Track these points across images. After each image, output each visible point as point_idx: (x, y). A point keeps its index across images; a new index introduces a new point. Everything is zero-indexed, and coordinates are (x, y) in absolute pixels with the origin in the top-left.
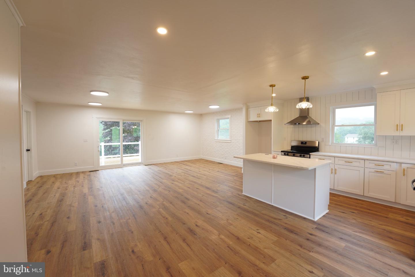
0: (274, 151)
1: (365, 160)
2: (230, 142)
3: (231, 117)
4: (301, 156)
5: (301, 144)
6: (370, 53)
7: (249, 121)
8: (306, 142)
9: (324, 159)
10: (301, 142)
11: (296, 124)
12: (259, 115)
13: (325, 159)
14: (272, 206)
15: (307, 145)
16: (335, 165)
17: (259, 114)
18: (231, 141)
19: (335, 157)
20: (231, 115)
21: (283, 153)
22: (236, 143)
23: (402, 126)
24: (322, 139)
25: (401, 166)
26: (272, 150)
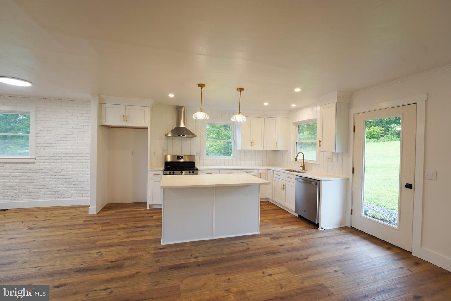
0: (151, 171)
1: (240, 170)
4: (190, 173)
5: (178, 159)
6: (298, 90)
7: (103, 124)
8: (183, 157)
9: (211, 174)
10: (178, 157)
11: (180, 136)
12: (125, 118)
14: (216, 239)
15: (184, 160)
17: (127, 117)
18: (35, 159)
21: (167, 172)
22: (52, 164)
23: (254, 143)
24: (197, 153)
25: (258, 171)
26: (149, 168)
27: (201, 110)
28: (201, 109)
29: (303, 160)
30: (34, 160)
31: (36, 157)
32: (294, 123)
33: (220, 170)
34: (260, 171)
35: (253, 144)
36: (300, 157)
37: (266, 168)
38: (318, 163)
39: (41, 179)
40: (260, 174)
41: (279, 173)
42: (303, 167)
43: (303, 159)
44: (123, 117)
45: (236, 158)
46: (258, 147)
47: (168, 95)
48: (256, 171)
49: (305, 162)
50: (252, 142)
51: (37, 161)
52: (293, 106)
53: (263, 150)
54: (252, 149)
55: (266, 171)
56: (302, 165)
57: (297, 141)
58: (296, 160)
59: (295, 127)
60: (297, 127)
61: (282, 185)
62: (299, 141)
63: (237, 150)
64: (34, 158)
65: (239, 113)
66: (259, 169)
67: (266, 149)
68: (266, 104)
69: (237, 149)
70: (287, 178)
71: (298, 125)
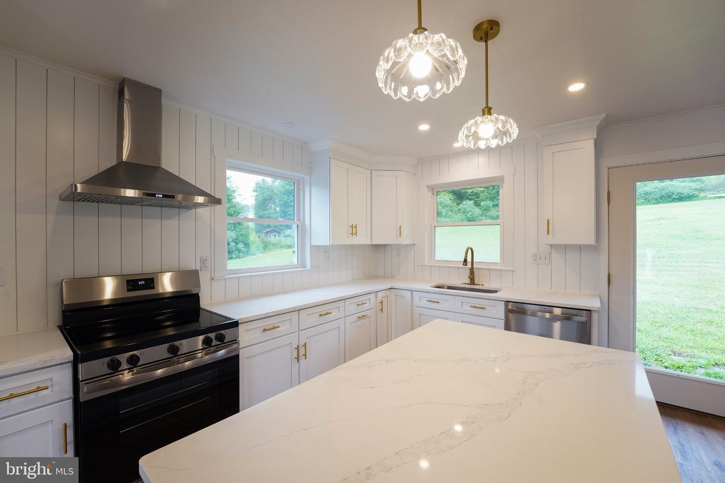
1: (345, 300)
8: (152, 279)
10: (128, 281)
11: (154, 195)
13: (279, 325)
23: (356, 227)
24: (203, 261)
25: (376, 297)
29: (472, 264)
32: (428, 187)
33: (299, 310)
34: (380, 295)
35: (354, 230)
37: (388, 286)
38: (512, 269)
40: (381, 302)
41: (434, 297)
42: (473, 277)
43: (472, 261)
45: (308, 266)
46: (362, 239)
48: (372, 296)
49: (474, 266)
50: (352, 227)
53: (370, 245)
54: (351, 243)
55: (387, 293)
57: (436, 224)
59: (430, 194)
60: (433, 194)
63: (311, 246)
65: (488, 111)
66: (377, 292)
69: (312, 244)
70: (467, 308)
71: (435, 190)
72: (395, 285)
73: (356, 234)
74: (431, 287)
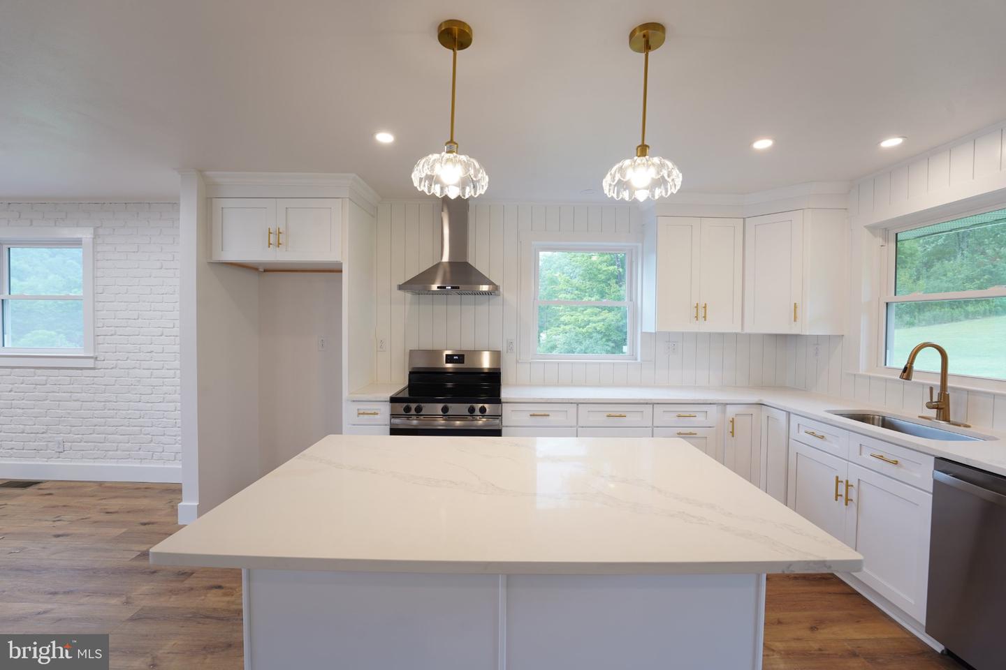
0: (354, 401)
1: (653, 404)
2: (90, 363)
3: (96, 236)
4: (471, 412)
5: (447, 362)
7: (217, 259)
8: (463, 355)
9: (547, 416)
10: (447, 356)
12: (276, 238)
13: (550, 414)
15: (467, 365)
16: (579, 429)
17: (280, 233)
18: (96, 358)
19: (578, 403)
20: (96, 229)
21: (400, 407)
22: (131, 371)
23: (705, 307)
24: (509, 344)
25: (724, 412)
26: (345, 394)
27: (452, 145)
28: (451, 141)
29: (939, 377)
30: (92, 360)
31: (96, 354)
32: (873, 229)
33: (578, 404)
34: (731, 411)
35: (700, 312)
36: (928, 363)
37: (756, 400)
39: (109, 410)
40: (733, 421)
41: (821, 429)
42: (942, 406)
43: (939, 371)
44: (270, 233)
45: (639, 360)
46: (722, 322)
47: (372, 135)
48: (713, 410)
49: (949, 384)
50: (697, 307)
51: (99, 364)
52: (891, 143)
53: (736, 334)
54: (696, 330)
55: (753, 410)
56: (935, 399)
57: (890, 297)
58: (908, 378)
59: (880, 241)
60: (886, 240)
61: (837, 481)
62: (900, 298)
63: (642, 333)
64: (91, 355)
65: (643, 150)
66: (727, 404)
67: (748, 330)
68: (763, 144)
69: (643, 331)
70: (866, 456)
71: (891, 233)
72: (766, 399)
73: (705, 317)
74: (829, 412)
